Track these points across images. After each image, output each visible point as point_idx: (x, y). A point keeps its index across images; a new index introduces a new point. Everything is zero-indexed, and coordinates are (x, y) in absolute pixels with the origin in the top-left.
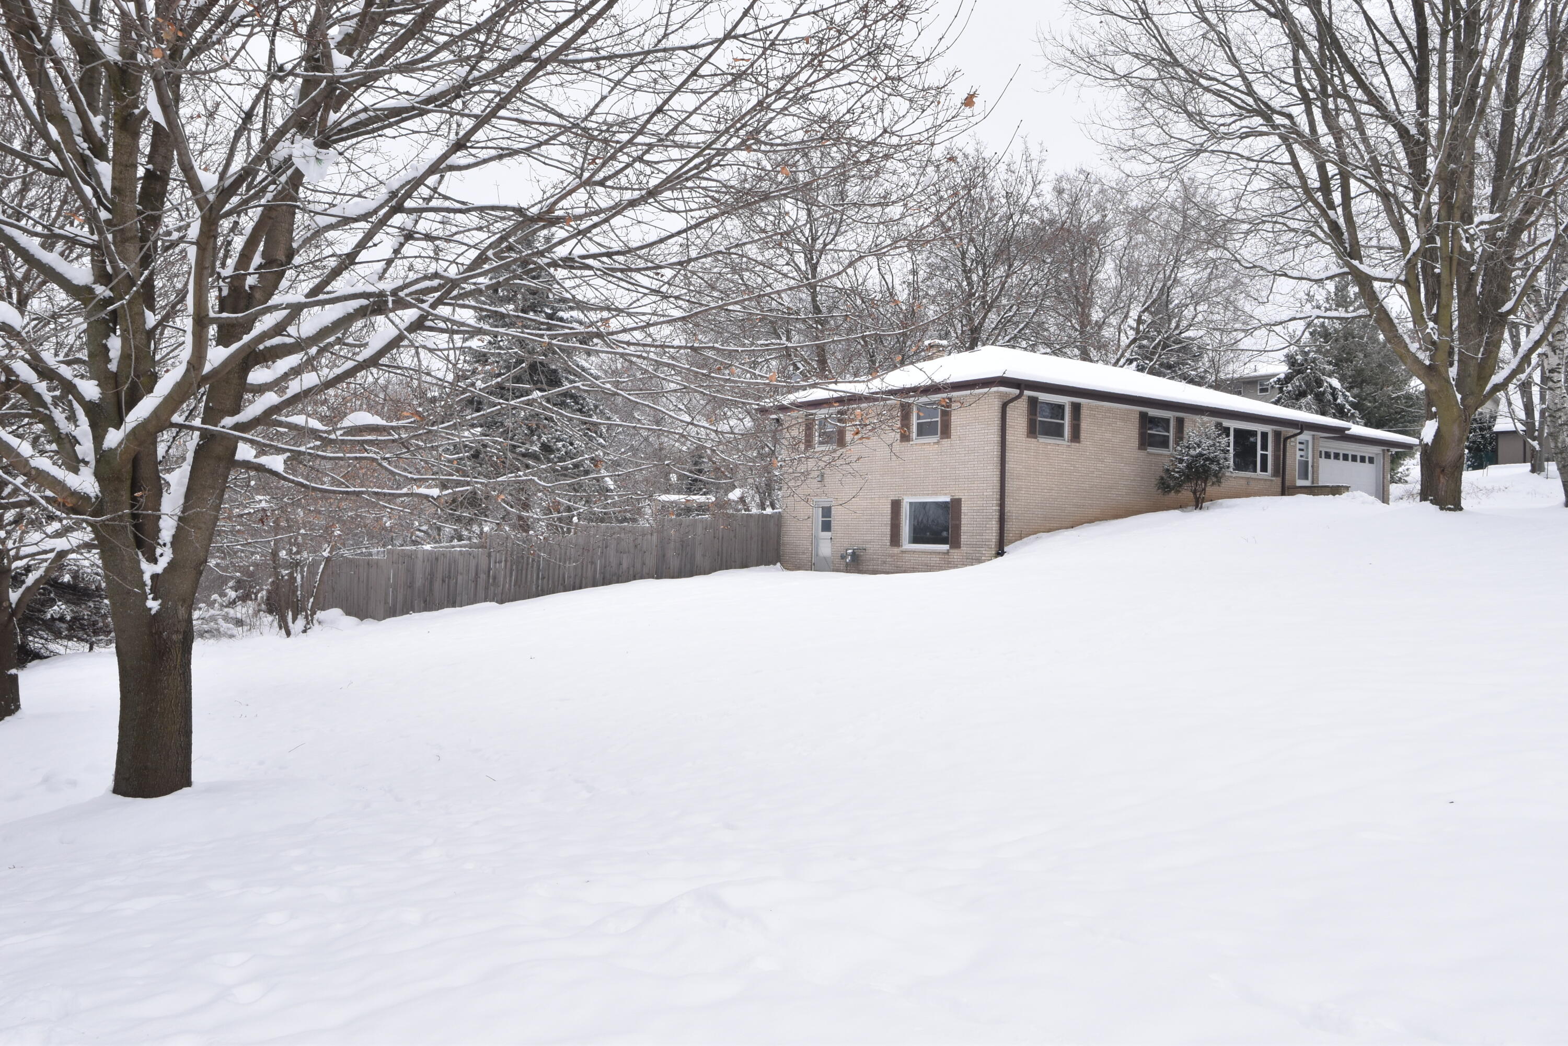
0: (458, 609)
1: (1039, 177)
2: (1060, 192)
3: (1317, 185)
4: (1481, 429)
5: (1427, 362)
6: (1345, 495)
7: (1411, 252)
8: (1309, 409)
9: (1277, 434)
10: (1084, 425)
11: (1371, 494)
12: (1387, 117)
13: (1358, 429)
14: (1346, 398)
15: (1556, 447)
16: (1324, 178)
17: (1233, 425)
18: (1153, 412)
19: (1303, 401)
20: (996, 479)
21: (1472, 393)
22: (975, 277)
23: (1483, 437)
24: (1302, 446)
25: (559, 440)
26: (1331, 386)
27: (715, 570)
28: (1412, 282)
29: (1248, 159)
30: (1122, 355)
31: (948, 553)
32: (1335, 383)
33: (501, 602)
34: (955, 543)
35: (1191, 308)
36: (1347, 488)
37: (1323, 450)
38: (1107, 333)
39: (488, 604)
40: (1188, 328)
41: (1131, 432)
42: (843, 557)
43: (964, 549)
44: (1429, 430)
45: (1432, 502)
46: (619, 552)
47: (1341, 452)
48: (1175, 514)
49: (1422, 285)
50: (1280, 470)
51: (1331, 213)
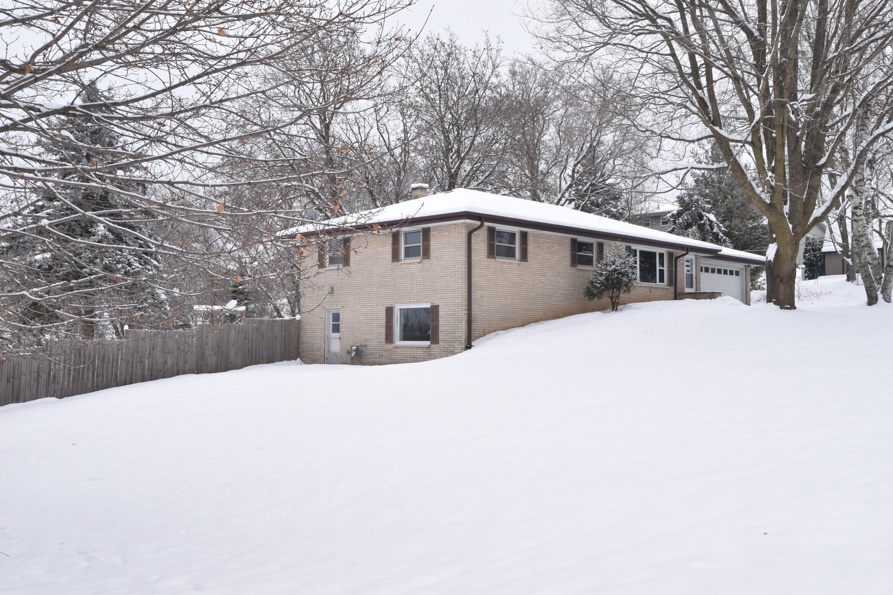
0: (21, 404)
1: (498, 62)
2: (514, 74)
3: (690, 71)
4: (814, 250)
5: (768, 202)
6: (718, 299)
7: (755, 121)
8: (694, 237)
9: (670, 255)
10: (530, 248)
11: (736, 298)
12: (738, 23)
13: (727, 251)
14: (719, 228)
15: (860, 262)
16: (694, 66)
17: (639, 248)
18: (581, 239)
19: (690, 230)
20: (464, 289)
21: (800, 224)
22: (451, 137)
23: (815, 255)
24: (688, 264)
25: (118, 262)
26: (709, 219)
27: (247, 366)
28: (756, 143)
29: (640, 50)
30: (563, 196)
31: (429, 347)
32: (712, 217)
33: (61, 397)
34: (435, 340)
35: (611, 161)
36: (720, 294)
37: (704, 266)
38: (550, 180)
39: (49, 399)
40: (610, 177)
41: (565, 253)
42: (349, 353)
43: (441, 344)
44: (772, 250)
45: (775, 303)
46: (164, 352)
47: (716, 268)
48: (598, 314)
49: (764, 146)
50: (673, 281)
51: (699, 91)
